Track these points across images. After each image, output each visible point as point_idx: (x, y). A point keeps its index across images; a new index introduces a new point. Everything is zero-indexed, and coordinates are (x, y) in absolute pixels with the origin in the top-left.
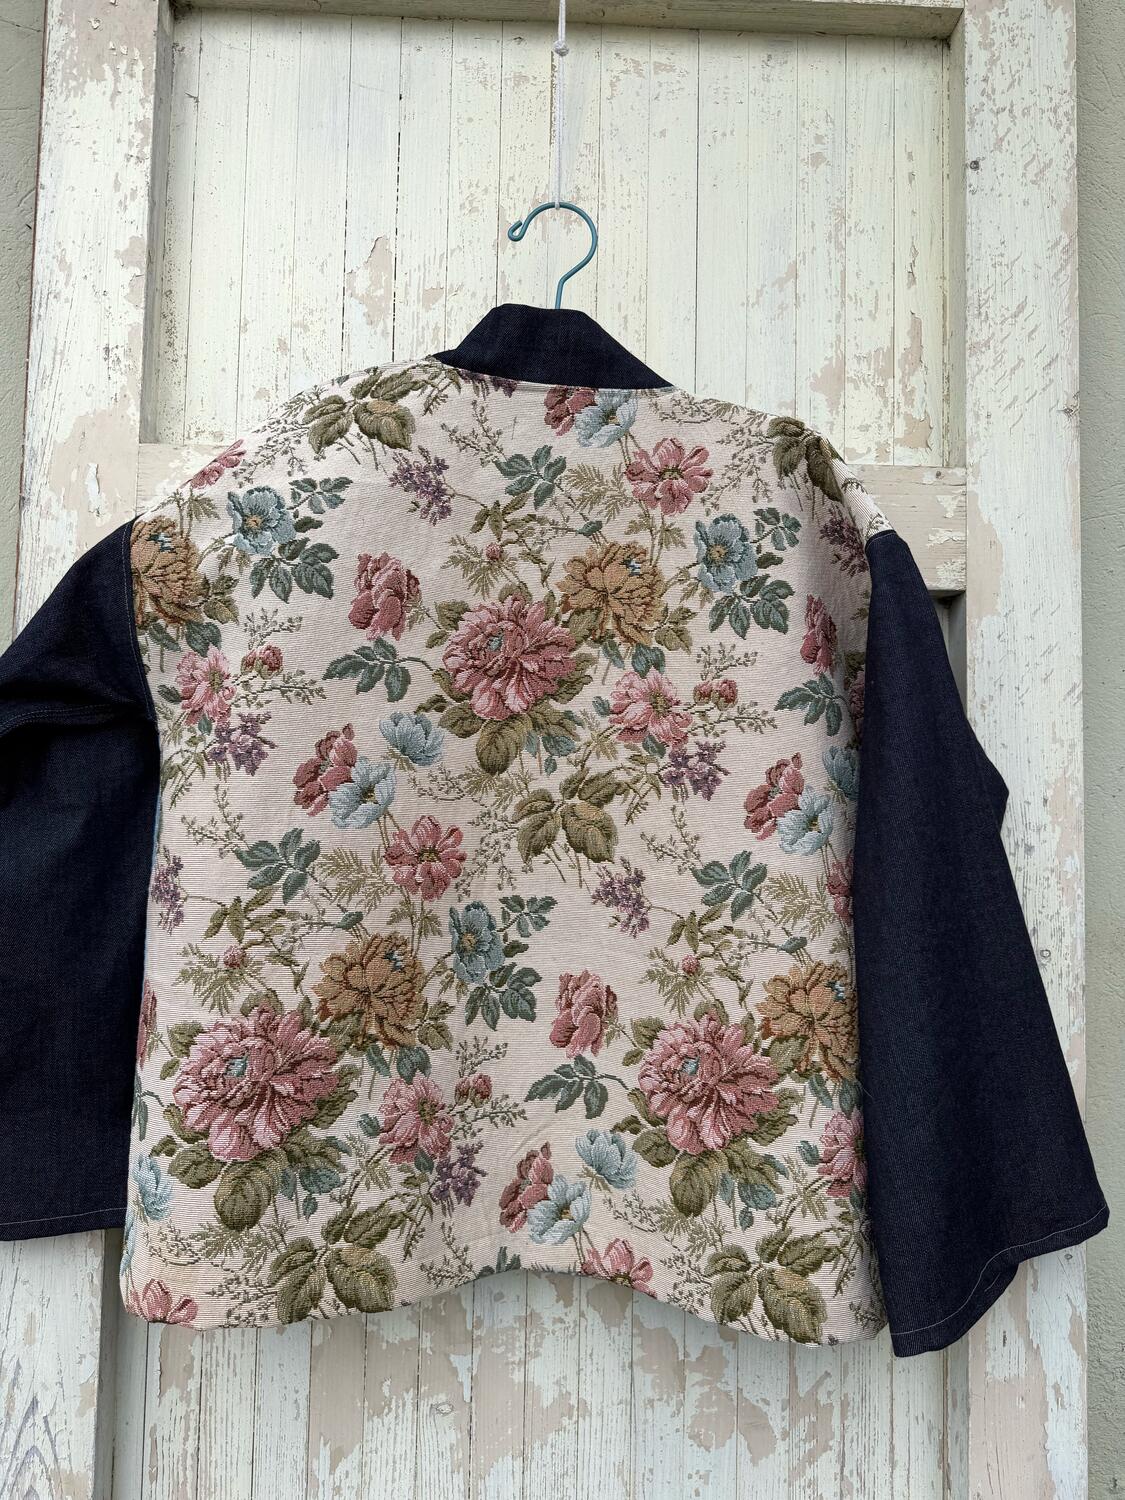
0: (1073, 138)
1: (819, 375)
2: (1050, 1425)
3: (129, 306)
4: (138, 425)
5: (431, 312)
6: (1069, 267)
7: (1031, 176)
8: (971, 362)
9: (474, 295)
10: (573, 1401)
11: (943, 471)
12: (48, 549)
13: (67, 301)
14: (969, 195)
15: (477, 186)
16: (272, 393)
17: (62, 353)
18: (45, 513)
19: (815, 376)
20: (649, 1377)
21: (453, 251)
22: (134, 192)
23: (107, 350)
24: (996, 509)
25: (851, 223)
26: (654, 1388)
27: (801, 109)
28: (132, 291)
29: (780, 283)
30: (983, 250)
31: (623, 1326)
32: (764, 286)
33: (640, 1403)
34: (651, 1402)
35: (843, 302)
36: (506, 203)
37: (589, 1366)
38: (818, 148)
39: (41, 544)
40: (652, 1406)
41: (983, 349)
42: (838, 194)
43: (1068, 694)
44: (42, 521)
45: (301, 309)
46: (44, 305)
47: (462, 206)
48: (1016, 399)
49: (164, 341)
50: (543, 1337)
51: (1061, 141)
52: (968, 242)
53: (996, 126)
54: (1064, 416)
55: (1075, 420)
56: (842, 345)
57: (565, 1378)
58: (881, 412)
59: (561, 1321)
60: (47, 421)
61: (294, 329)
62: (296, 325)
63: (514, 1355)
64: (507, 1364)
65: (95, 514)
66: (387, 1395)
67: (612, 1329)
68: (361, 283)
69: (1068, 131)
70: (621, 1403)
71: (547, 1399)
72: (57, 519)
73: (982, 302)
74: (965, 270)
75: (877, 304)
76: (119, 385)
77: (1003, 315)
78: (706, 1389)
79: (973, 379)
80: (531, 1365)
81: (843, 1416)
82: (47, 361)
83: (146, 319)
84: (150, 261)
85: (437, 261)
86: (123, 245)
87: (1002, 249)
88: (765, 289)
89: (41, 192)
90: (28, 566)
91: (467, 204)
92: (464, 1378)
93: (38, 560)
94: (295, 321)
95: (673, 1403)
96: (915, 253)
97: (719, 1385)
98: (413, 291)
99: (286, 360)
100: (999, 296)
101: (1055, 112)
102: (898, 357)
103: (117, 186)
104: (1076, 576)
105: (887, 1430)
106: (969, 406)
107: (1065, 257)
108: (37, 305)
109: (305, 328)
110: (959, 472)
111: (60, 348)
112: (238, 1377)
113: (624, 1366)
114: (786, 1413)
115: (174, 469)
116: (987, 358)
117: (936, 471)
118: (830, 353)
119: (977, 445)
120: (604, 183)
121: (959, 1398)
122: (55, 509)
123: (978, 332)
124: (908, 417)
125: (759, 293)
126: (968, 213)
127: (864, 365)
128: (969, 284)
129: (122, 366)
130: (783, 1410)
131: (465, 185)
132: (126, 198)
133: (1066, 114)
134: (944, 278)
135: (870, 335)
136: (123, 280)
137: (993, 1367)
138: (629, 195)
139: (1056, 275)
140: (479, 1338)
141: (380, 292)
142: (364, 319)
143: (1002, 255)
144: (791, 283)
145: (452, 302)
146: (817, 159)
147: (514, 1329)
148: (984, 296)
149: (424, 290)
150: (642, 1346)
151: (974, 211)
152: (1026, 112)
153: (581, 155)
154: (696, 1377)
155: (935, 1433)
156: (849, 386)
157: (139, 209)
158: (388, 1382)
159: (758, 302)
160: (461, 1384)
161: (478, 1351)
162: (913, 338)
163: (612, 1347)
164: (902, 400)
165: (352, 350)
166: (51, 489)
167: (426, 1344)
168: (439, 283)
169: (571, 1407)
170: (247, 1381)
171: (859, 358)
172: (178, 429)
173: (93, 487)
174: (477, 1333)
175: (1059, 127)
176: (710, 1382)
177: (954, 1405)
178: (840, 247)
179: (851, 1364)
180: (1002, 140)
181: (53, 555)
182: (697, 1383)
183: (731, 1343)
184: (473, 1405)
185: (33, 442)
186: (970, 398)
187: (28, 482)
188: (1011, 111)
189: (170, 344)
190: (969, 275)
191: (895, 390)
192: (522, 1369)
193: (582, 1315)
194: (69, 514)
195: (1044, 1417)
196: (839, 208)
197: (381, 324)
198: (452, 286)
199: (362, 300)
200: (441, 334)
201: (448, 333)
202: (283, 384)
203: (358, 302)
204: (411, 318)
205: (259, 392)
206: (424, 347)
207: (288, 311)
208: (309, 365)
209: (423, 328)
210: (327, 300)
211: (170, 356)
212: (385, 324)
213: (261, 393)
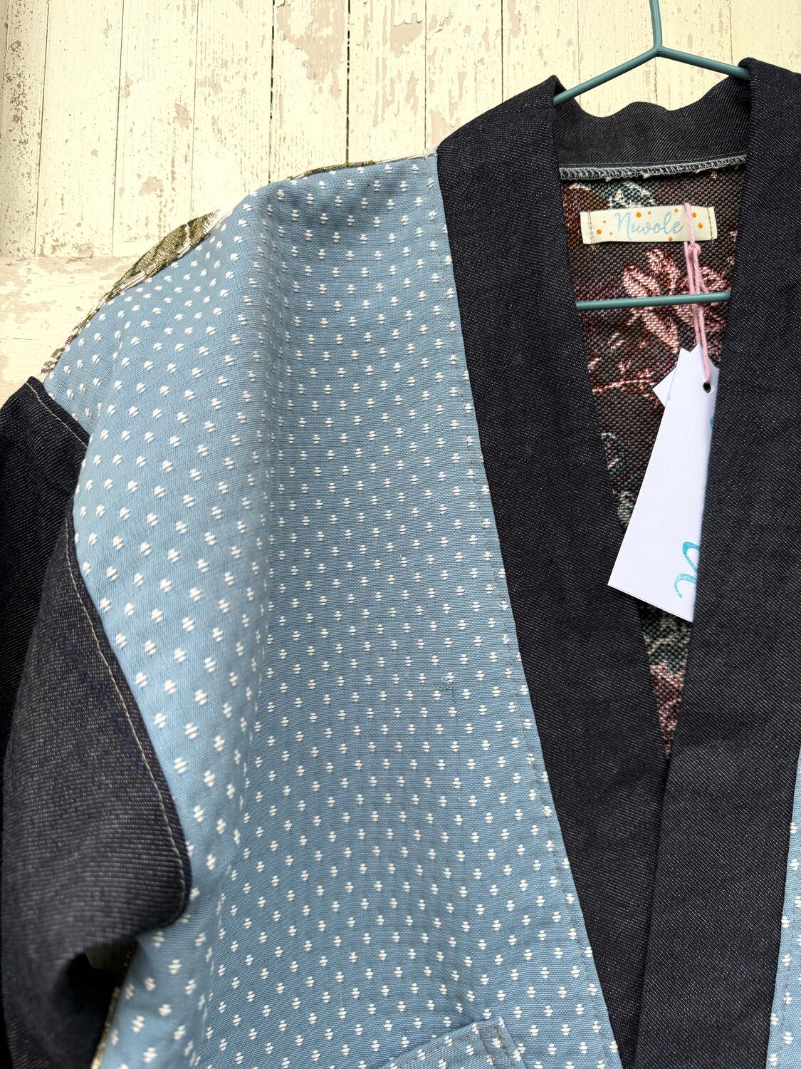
5: (404, 56)
9: (468, 29)
16: (167, 185)
45: (209, 60)
61: (198, 90)
62: (203, 84)
68: (299, 20)
94: (200, 76)
98: (376, 27)
99: (186, 134)
109: (216, 87)
141: (328, 31)
142: (304, 71)
145: (436, 40)
149: (394, 27)
165: (285, 116)
168: (414, 15)
172: (26, 243)
189: (17, 119)
197: (329, 78)
198: (434, 17)
199: (300, 44)
200: (420, 89)
201: (429, 87)
202: (182, 169)
203: (294, 46)
204: (374, 66)
205: (147, 184)
206: (393, 108)
207: (190, 64)
208: (223, 142)
209: (392, 81)
210: (247, 46)
211: (17, 135)
212: (335, 77)
213: (151, 185)
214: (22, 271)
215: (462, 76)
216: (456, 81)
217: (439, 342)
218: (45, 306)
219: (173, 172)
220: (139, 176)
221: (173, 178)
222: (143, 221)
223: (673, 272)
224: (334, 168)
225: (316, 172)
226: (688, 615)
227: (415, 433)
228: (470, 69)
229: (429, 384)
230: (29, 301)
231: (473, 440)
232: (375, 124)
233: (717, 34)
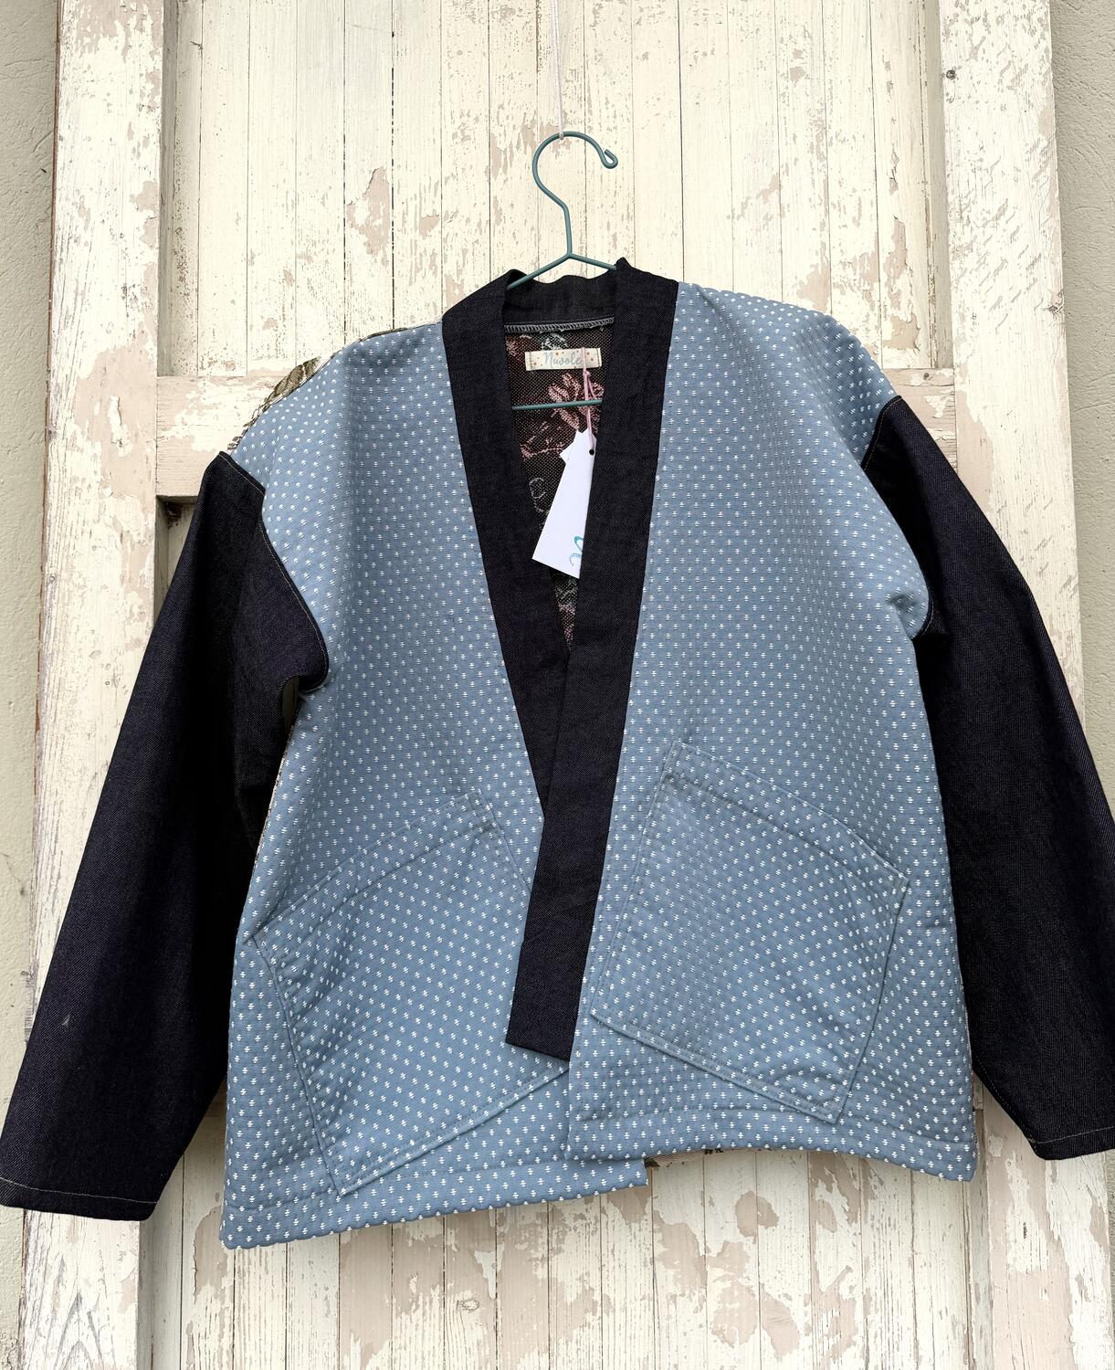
0: (1047, 43)
1: (806, 282)
2: (1074, 1317)
3: (144, 247)
4: (156, 359)
5: (428, 239)
6: (1048, 169)
7: (1007, 82)
8: (955, 268)
9: (468, 221)
10: (597, 1297)
11: (930, 372)
12: (74, 479)
13: (86, 244)
14: (946, 104)
15: (468, 115)
16: (280, 323)
17: (83, 293)
18: (72, 445)
19: (801, 283)
20: (671, 1272)
21: (447, 178)
22: (146, 139)
23: (125, 289)
24: (985, 407)
25: (831, 133)
26: (675, 1284)
27: (779, 26)
28: (146, 233)
29: (765, 194)
30: (962, 155)
31: (643, 1221)
32: (748, 198)
33: (662, 1299)
34: (674, 1297)
35: (827, 211)
36: (496, 130)
37: (611, 1265)
38: (797, 63)
39: (68, 475)
40: (675, 1302)
41: (966, 252)
42: (818, 106)
43: (1065, 586)
44: (68, 453)
45: (304, 241)
46: (65, 250)
47: (455, 136)
48: (1000, 299)
49: (175, 277)
50: (565, 1233)
51: (1036, 47)
52: (947, 149)
53: (971, 35)
54: (1049, 314)
55: (1061, 318)
56: (827, 252)
57: (588, 1274)
58: (868, 316)
59: (582, 1217)
60: (71, 357)
61: (298, 260)
62: (300, 257)
63: (537, 1251)
64: (531, 1260)
65: (118, 444)
66: (414, 1291)
67: (633, 1224)
68: (361, 214)
69: (1043, 36)
70: (644, 1298)
71: (570, 1297)
72: (82, 451)
73: (963, 207)
74: (945, 176)
75: (860, 210)
76: (137, 322)
77: (984, 219)
78: (728, 1284)
79: (958, 283)
80: (555, 1260)
81: (866, 1311)
82: (69, 301)
83: (160, 259)
84: (163, 203)
85: (432, 190)
86: (137, 189)
87: (981, 154)
88: (750, 201)
89: (60, 144)
90: (56, 495)
91: (459, 134)
92: (489, 1274)
93: (65, 490)
94: (299, 253)
95: (695, 1298)
96: (896, 159)
97: (740, 1280)
98: (410, 218)
99: (292, 289)
100: (979, 199)
101: (1029, 19)
102: (882, 260)
103: (130, 134)
104: (1067, 471)
105: (911, 1325)
106: (954, 308)
107: (1044, 159)
108: (59, 250)
109: (309, 259)
110: (947, 372)
111: (81, 289)
112: (270, 1274)
113: (645, 1262)
114: (808, 1308)
115: (192, 400)
116: (971, 261)
117: (923, 372)
118: (817, 260)
119: (963, 345)
120: (590, 106)
121: (982, 1291)
122: (80, 441)
123: (959, 234)
124: (894, 319)
125: (744, 206)
126: (946, 121)
127: (850, 271)
128: (950, 190)
129: (139, 303)
130: (805, 1305)
131: (457, 115)
132: (139, 145)
133: (1040, 20)
134: (925, 182)
135: (855, 242)
136: (138, 221)
137: (1015, 1259)
138: (615, 117)
139: (1036, 176)
140: (503, 1235)
141: (379, 222)
142: (365, 248)
143: (981, 160)
144: (774, 195)
145: (448, 228)
146: (796, 74)
147: (536, 1225)
148: (965, 201)
149: (422, 219)
150: (663, 1242)
151: (953, 119)
152: (1000, 20)
153: (567, 81)
154: (718, 1272)
155: (960, 1328)
156: (836, 292)
157: (152, 155)
158: (415, 1279)
159: (743, 214)
160: (486, 1280)
161: (501, 1248)
162: (897, 242)
163: (633, 1243)
164: (888, 302)
165: (354, 279)
166: (76, 423)
167: (451, 1240)
168: (434, 210)
169: (594, 1303)
170: (278, 1277)
171: (844, 264)
172: (192, 360)
173: (115, 419)
174: (500, 1230)
175: (1033, 32)
176: (730, 1278)
177: (978, 1299)
178: (822, 157)
179: (872, 1257)
180: (977, 48)
181: (79, 485)
182: (718, 1279)
183: (751, 1238)
184: (498, 1300)
185: (58, 378)
186: (955, 300)
187: (54, 417)
188: (985, 20)
189: (182, 279)
190: (949, 181)
191: (880, 292)
192: (546, 1265)
193: (602, 1211)
194: (93, 446)
195: (1068, 1310)
196: (820, 120)
197: (381, 252)
198: (447, 212)
199: (362, 230)
200: (438, 260)
201: (444, 259)
202: (290, 313)
203: (358, 232)
204: (409, 245)
205: (268, 322)
206: (422, 273)
207: (292, 244)
208: (314, 295)
209: (421, 255)
211: (182, 290)
212: (384, 252)
213: (270, 323)
214: (200, 384)
215: (465, 252)
217: (444, 429)
218: (215, 406)
219: (284, 315)
220: (262, 317)
221: (284, 319)
222: (266, 347)
223: (577, 386)
224: (384, 333)
225: (374, 335)
226: (576, 575)
227: (432, 479)
228: (470, 247)
229: (439, 452)
230: (205, 403)
231: (463, 483)
232: (410, 284)
233: (626, 221)
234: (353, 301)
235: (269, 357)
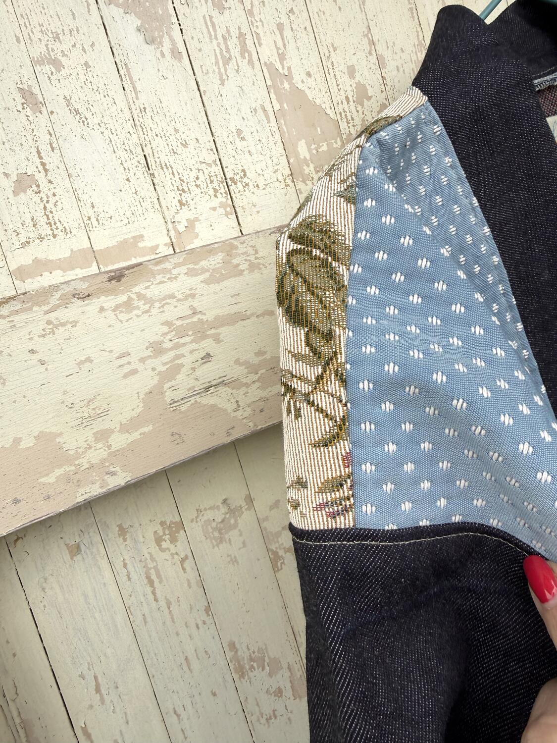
5: (226, 12)
16: (41, 178)
45: (38, 34)
61: (38, 69)
62: (40, 61)
94: (35, 53)
99: (43, 119)
109: (58, 65)
142: (140, 37)
165: (138, 87)
199: (127, 7)
200: (249, 42)
201: (258, 42)
202: (52, 160)
203: (121, 11)
204: (204, 25)
205: (18, 182)
206: (232, 64)
207: (18, 41)
208: (84, 121)
209: (224, 38)
210: (73, 14)
212: (172, 40)
213: (24, 182)
215: (280, 27)
216: (277, 32)
219: (43, 164)
220: (6, 175)
221: (46, 171)
222: (29, 222)
228: (284, 19)
232: (222, 84)
234: (148, 122)
235: (41, 238)
